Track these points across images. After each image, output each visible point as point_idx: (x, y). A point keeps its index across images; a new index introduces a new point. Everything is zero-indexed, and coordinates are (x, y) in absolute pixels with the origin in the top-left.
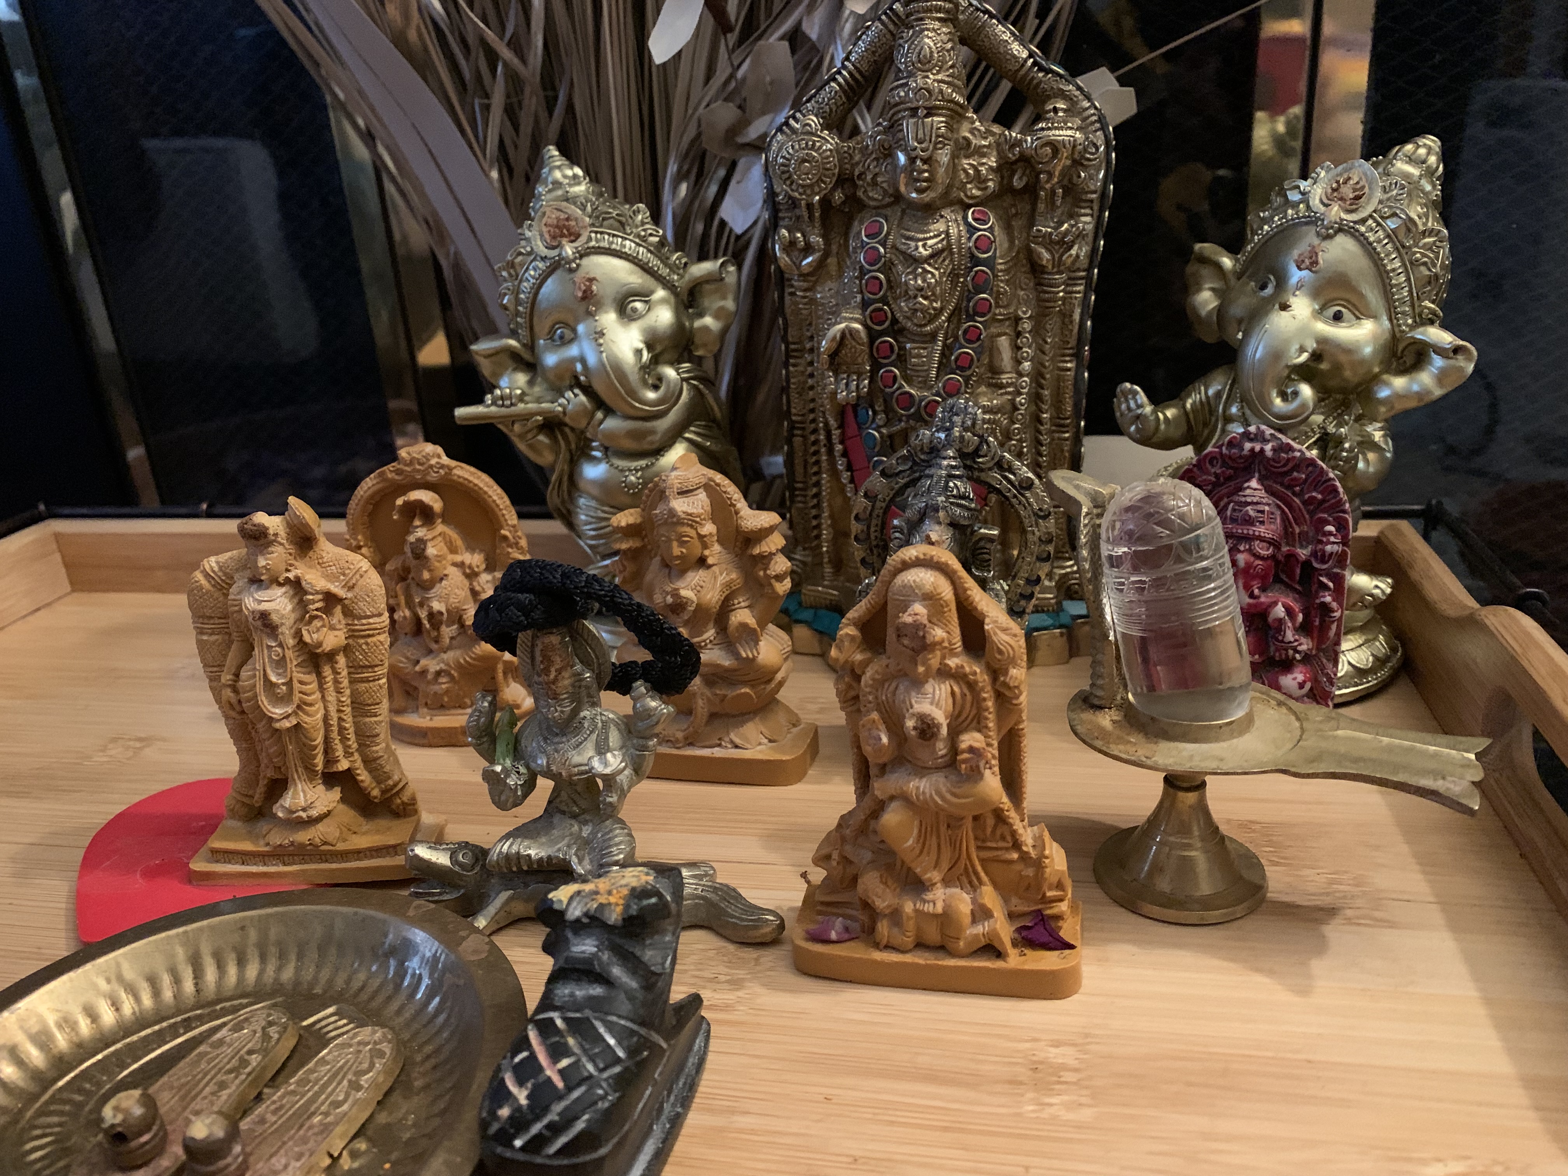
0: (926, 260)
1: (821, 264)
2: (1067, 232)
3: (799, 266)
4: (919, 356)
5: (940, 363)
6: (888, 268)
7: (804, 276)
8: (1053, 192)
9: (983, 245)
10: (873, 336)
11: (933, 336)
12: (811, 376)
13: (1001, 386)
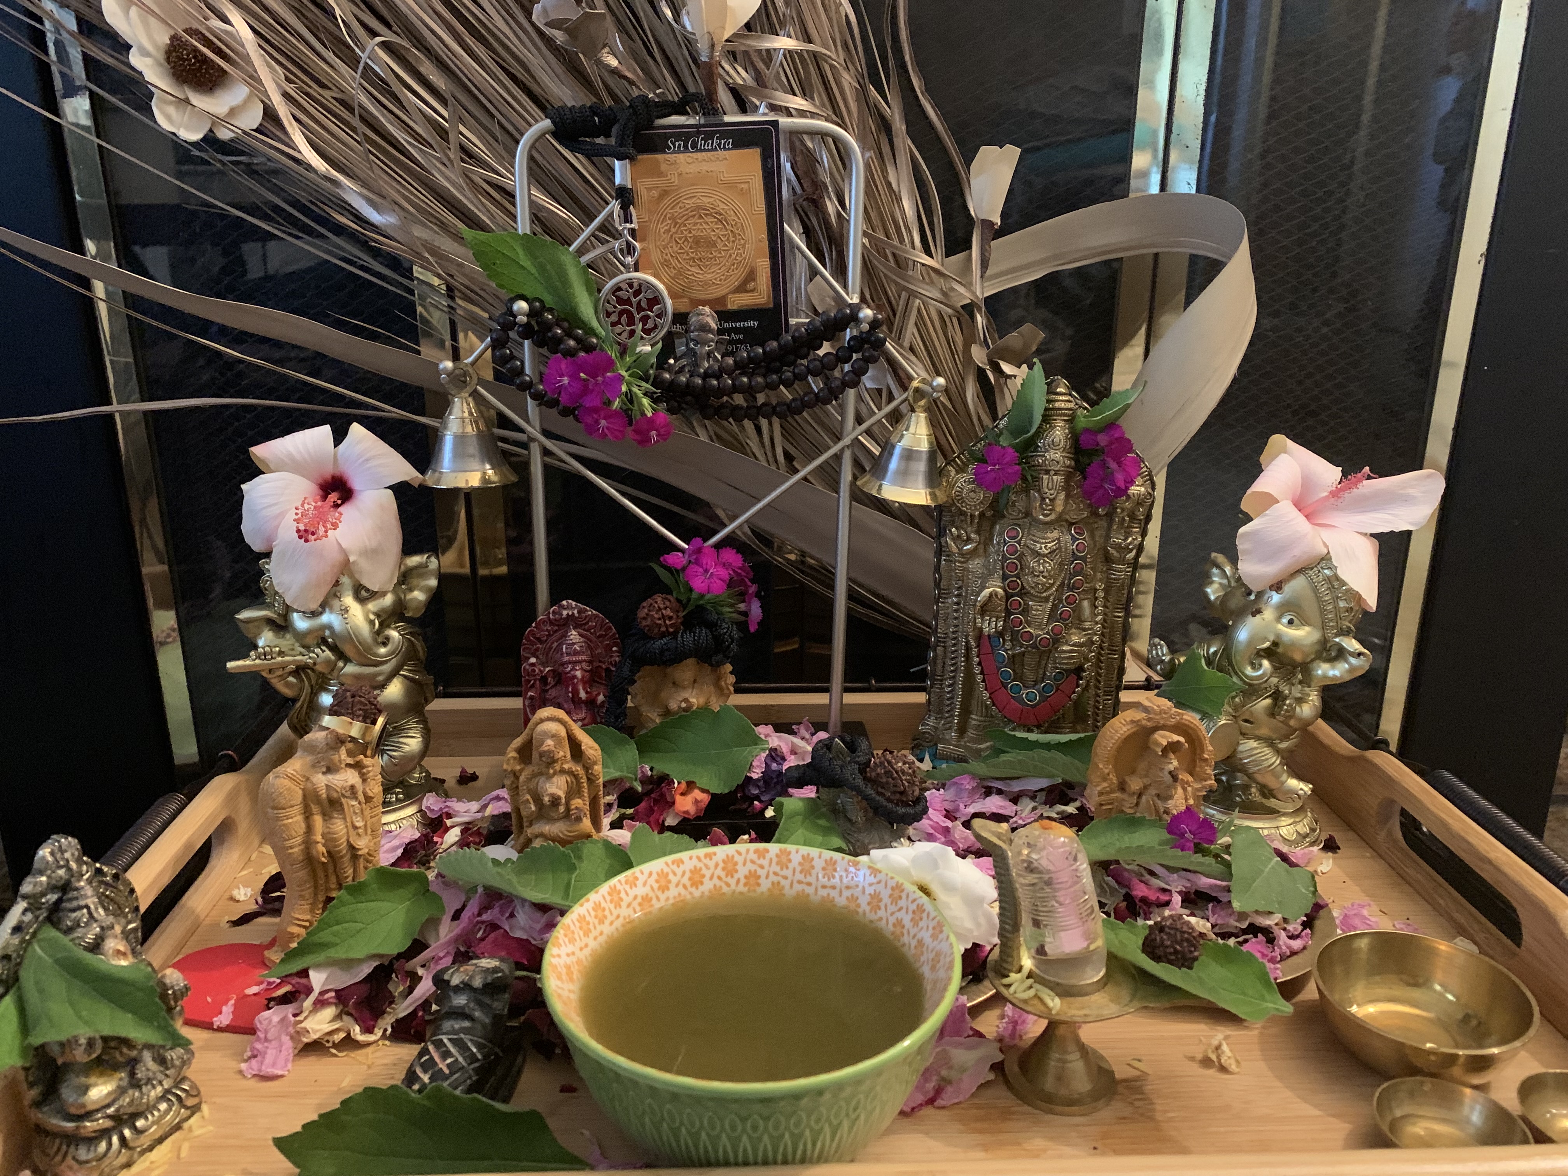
0: (1046, 555)
1: (975, 549)
2: (1130, 544)
3: (960, 550)
4: (1037, 610)
5: (1050, 615)
6: (1020, 558)
7: (962, 554)
8: (1123, 519)
9: (1081, 547)
10: (1008, 596)
11: (1047, 599)
12: (956, 611)
13: (1085, 630)
